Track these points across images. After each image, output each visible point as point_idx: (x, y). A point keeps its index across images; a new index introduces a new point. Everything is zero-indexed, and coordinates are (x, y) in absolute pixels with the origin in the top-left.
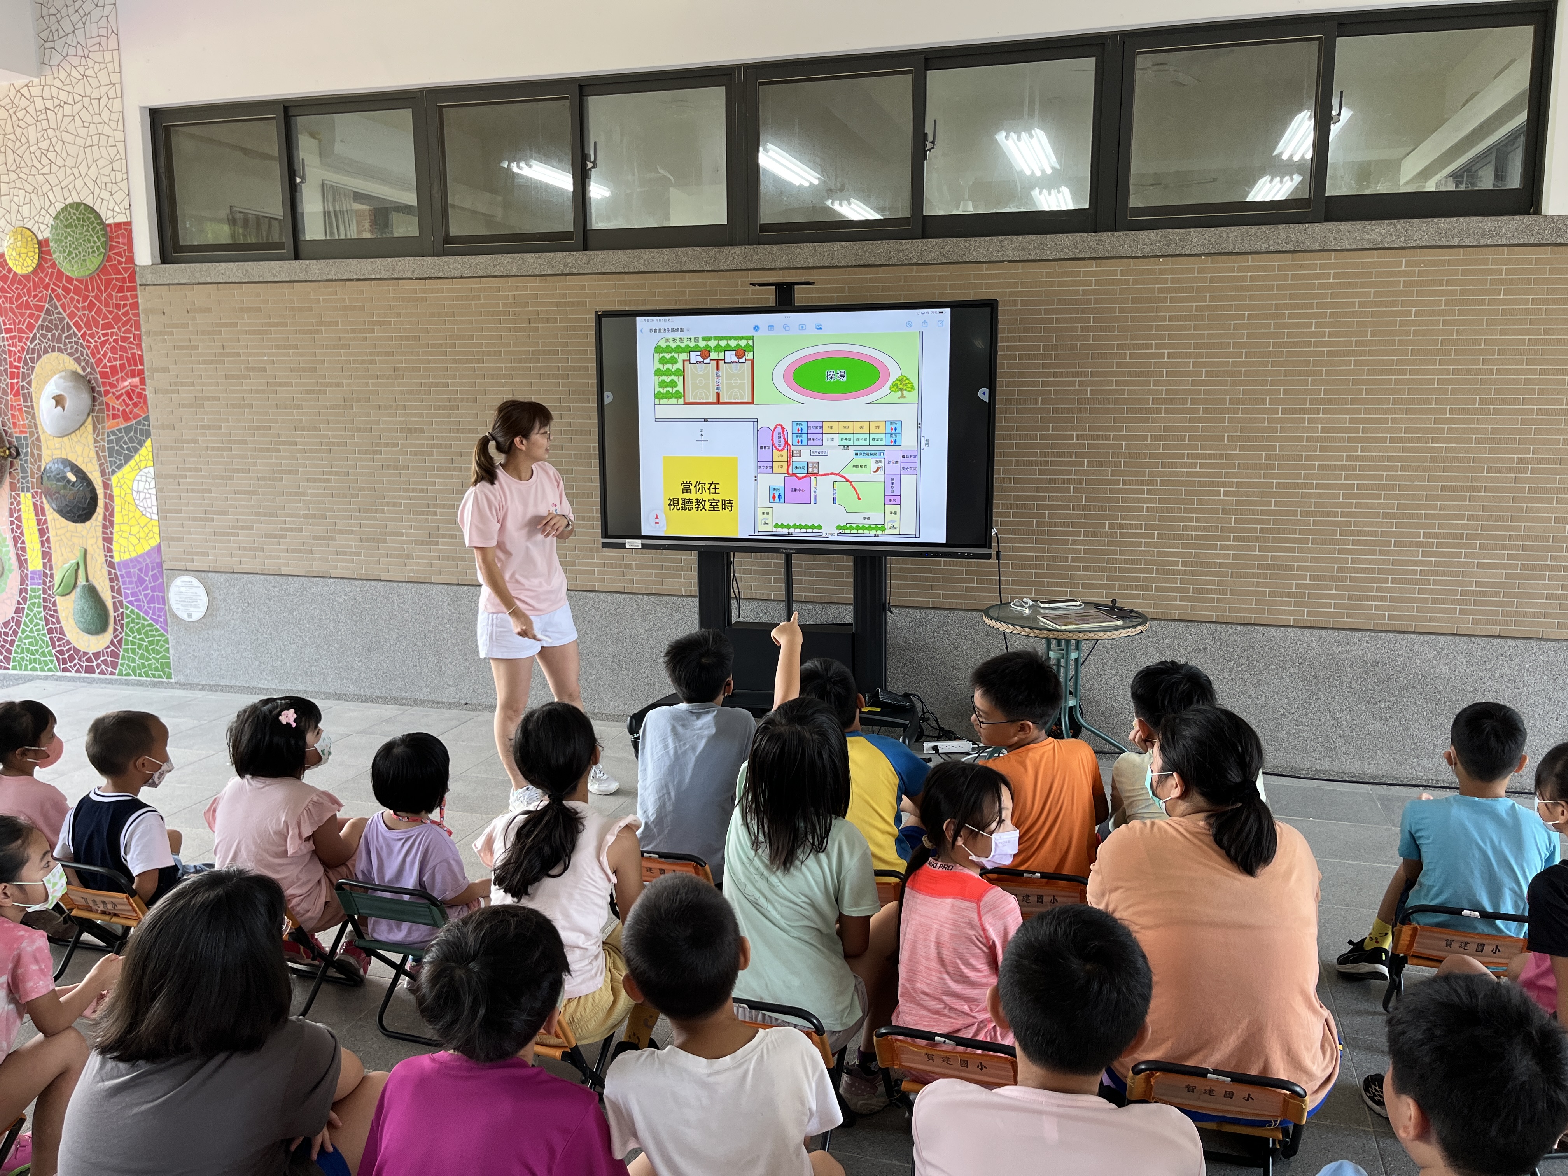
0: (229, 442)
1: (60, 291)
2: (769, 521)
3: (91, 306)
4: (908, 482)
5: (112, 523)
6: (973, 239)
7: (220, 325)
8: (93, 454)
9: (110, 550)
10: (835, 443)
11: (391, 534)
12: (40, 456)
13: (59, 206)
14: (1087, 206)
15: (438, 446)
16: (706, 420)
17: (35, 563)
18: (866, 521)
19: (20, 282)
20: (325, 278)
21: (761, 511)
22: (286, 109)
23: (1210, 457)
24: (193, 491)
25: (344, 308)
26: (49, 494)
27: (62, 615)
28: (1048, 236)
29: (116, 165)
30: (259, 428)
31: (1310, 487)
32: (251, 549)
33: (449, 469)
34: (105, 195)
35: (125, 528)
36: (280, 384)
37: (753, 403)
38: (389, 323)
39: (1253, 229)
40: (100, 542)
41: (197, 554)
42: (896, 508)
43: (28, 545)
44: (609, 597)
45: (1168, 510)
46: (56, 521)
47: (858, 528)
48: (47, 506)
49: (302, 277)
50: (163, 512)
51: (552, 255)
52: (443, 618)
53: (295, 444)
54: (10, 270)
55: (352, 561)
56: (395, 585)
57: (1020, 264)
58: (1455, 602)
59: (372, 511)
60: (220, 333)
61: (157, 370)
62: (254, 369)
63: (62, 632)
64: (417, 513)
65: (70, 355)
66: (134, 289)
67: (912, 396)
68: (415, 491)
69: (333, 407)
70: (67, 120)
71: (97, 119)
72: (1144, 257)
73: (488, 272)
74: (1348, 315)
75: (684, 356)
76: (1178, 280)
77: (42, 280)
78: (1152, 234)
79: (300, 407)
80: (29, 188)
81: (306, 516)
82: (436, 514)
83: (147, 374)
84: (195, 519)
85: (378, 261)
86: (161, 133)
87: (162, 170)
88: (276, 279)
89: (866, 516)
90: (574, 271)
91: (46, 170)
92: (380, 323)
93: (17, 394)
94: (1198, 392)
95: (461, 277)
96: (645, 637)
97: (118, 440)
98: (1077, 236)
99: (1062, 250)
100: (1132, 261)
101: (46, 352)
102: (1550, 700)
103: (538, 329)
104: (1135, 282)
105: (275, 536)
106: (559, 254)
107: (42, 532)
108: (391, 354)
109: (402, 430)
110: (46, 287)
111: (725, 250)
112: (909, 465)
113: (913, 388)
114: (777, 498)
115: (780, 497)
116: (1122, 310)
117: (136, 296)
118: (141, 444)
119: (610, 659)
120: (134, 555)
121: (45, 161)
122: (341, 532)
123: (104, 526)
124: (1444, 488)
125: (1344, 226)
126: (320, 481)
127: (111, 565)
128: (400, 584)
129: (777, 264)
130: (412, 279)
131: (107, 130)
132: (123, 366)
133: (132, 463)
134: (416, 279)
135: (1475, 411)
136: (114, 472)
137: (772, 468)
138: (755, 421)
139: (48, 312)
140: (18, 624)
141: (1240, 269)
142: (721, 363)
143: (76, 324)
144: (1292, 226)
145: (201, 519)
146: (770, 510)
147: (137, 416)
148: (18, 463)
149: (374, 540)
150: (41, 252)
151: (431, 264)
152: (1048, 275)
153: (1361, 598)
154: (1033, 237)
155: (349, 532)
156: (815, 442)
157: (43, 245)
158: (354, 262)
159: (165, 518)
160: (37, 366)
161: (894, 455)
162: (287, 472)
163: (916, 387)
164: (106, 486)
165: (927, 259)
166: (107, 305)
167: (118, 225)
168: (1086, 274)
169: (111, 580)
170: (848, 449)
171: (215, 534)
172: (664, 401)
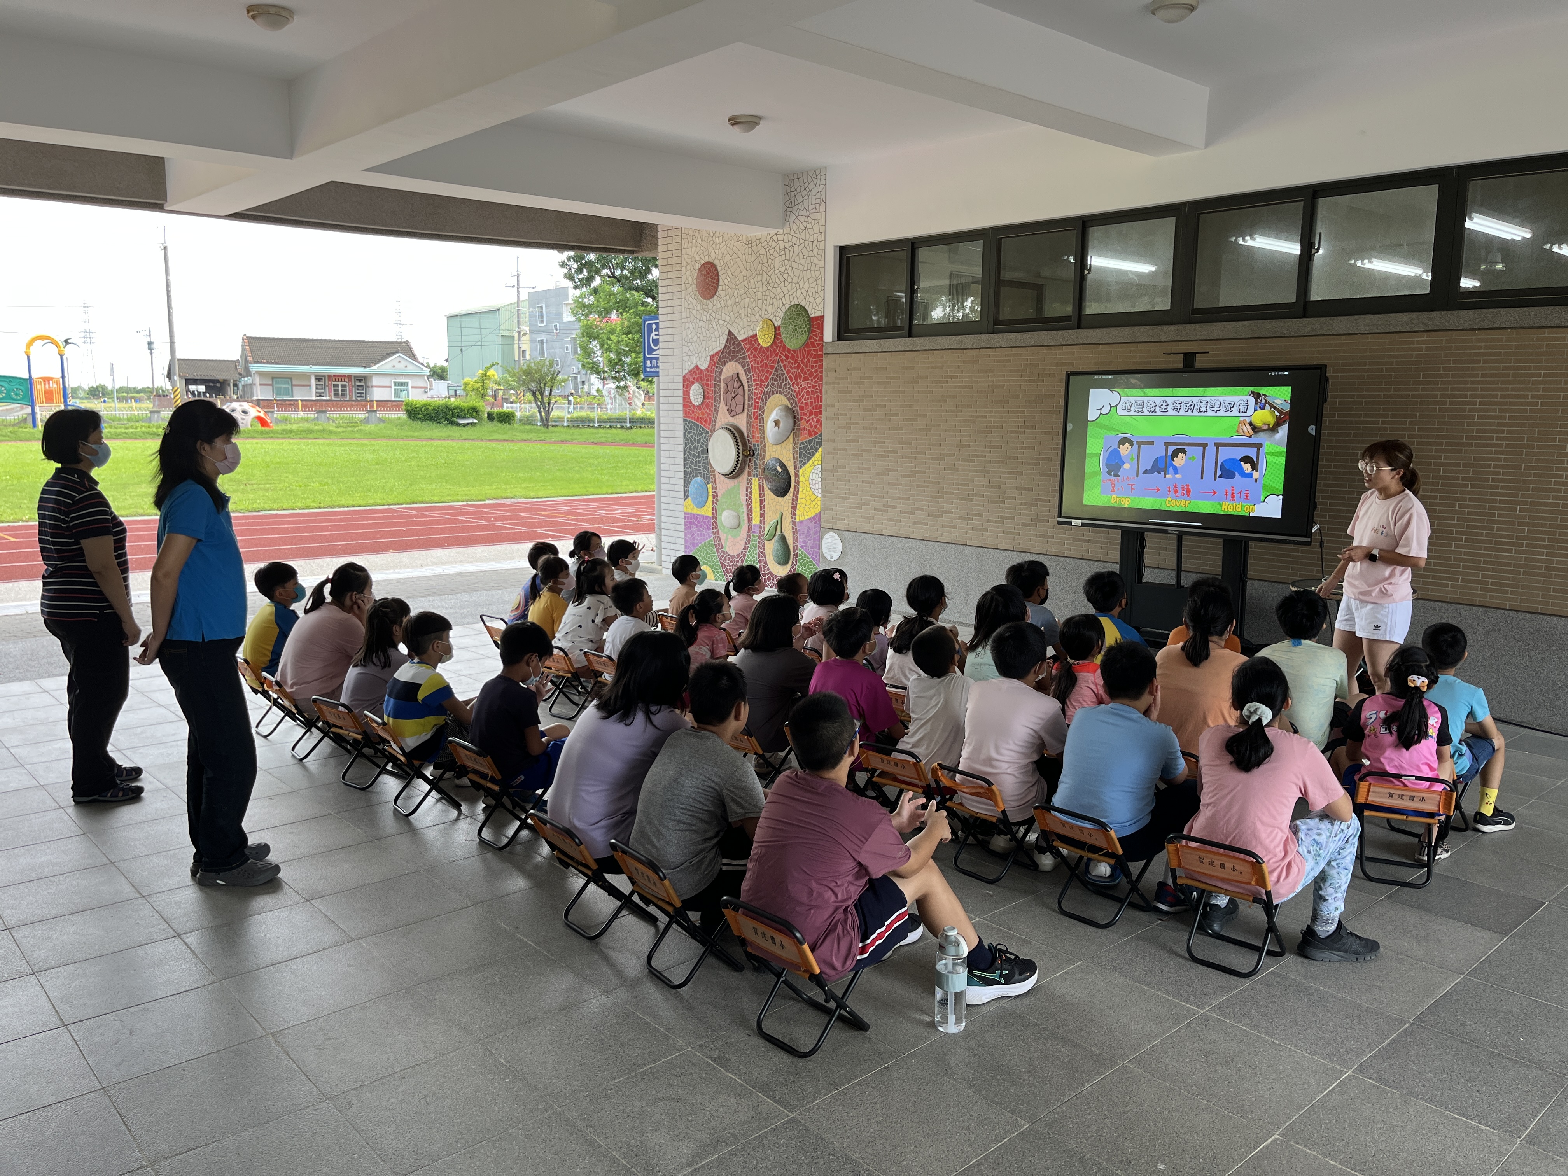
0: (862, 450)
1: (783, 357)
3: (799, 366)
5: (797, 498)
6: (1336, 318)
7: (865, 378)
8: (791, 456)
9: (794, 514)
11: (946, 512)
12: (764, 456)
13: (787, 306)
14: (1428, 292)
15: (978, 456)
17: (756, 520)
19: (763, 352)
20: (923, 348)
22: (913, 244)
23: (1509, 481)
24: (840, 480)
25: (932, 367)
26: (767, 479)
27: (767, 552)
28: (1391, 316)
29: (819, 282)
30: (878, 442)
32: (867, 518)
33: (982, 472)
34: (811, 299)
35: (804, 501)
36: (893, 415)
38: (956, 377)
39: (1549, 309)
40: (790, 509)
41: (839, 519)
43: (754, 509)
44: (1073, 561)
45: (1474, 520)
46: (769, 495)
48: (765, 486)
49: (910, 348)
50: (824, 492)
51: (1056, 332)
53: (897, 452)
54: (759, 344)
55: (922, 529)
59: (936, 497)
60: (864, 383)
61: (829, 406)
62: (879, 405)
63: (766, 563)
64: (962, 499)
65: (785, 396)
66: (821, 356)
68: (962, 485)
69: (920, 430)
70: (796, 254)
71: (811, 254)
72: (1464, 330)
73: (1018, 344)
76: (1491, 347)
77: (775, 350)
78: (1471, 312)
79: (902, 429)
80: (773, 296)
81: (900, 498)
82: (972, 500)
83: (823, 408)
84: (840, 498)
85: (954, 338)
86: (845, 261)
87: (843, 283)
88: (895, 349)
90: (1068, 342)
91: (782, 285)
92: (951, 377)
93: (756, 419)
94: (1503, 432)
95: (1001, 347)
97: (805, 447)
98: (1414, 315)
100: (1455, 333)
101: (773, 394)
103: (1043, 381)
104: (1457, 348)
105: (881, 510)
106: (1060, 332)
107: (762, 502)
108: (956, 396)
109: (958, 446)
110: (776, 355)
111: (1165, 328)
116: (1445, 369)
117: (822, 361)
118: (816, 450)
120: (806, 518)
121: (782, 279)
122: (918, 509)
123: (793, 500)
126: (909, 476)
127: (794, 523)
129: (1199, 337)
130: (972, 349)
131: (816, 261)
132: (811, 403)
133: (811, 462)
136: (801, 467)
139: (776, 370)
140: (744, 556)
141: (1537, 340)
143: (790, 377)
145: (843, 498)
147: (816, 433)
148: (753, 459)
149: (936, 516)
150: (776, 334)
151: (984, 338)
152: (1389, 344)
154: (1380, 316)
155: (922, 510)
157: (777, 329)
158: (940, 338)
159: (824, 496)
160: (768, 402)
162: (891, 470)
164: (797, 475)
165: (1302, 333)
166: (807, 366)
167: (817, 318)
168: (1419, 343)
169: (794, 533)
171: (849, 507)
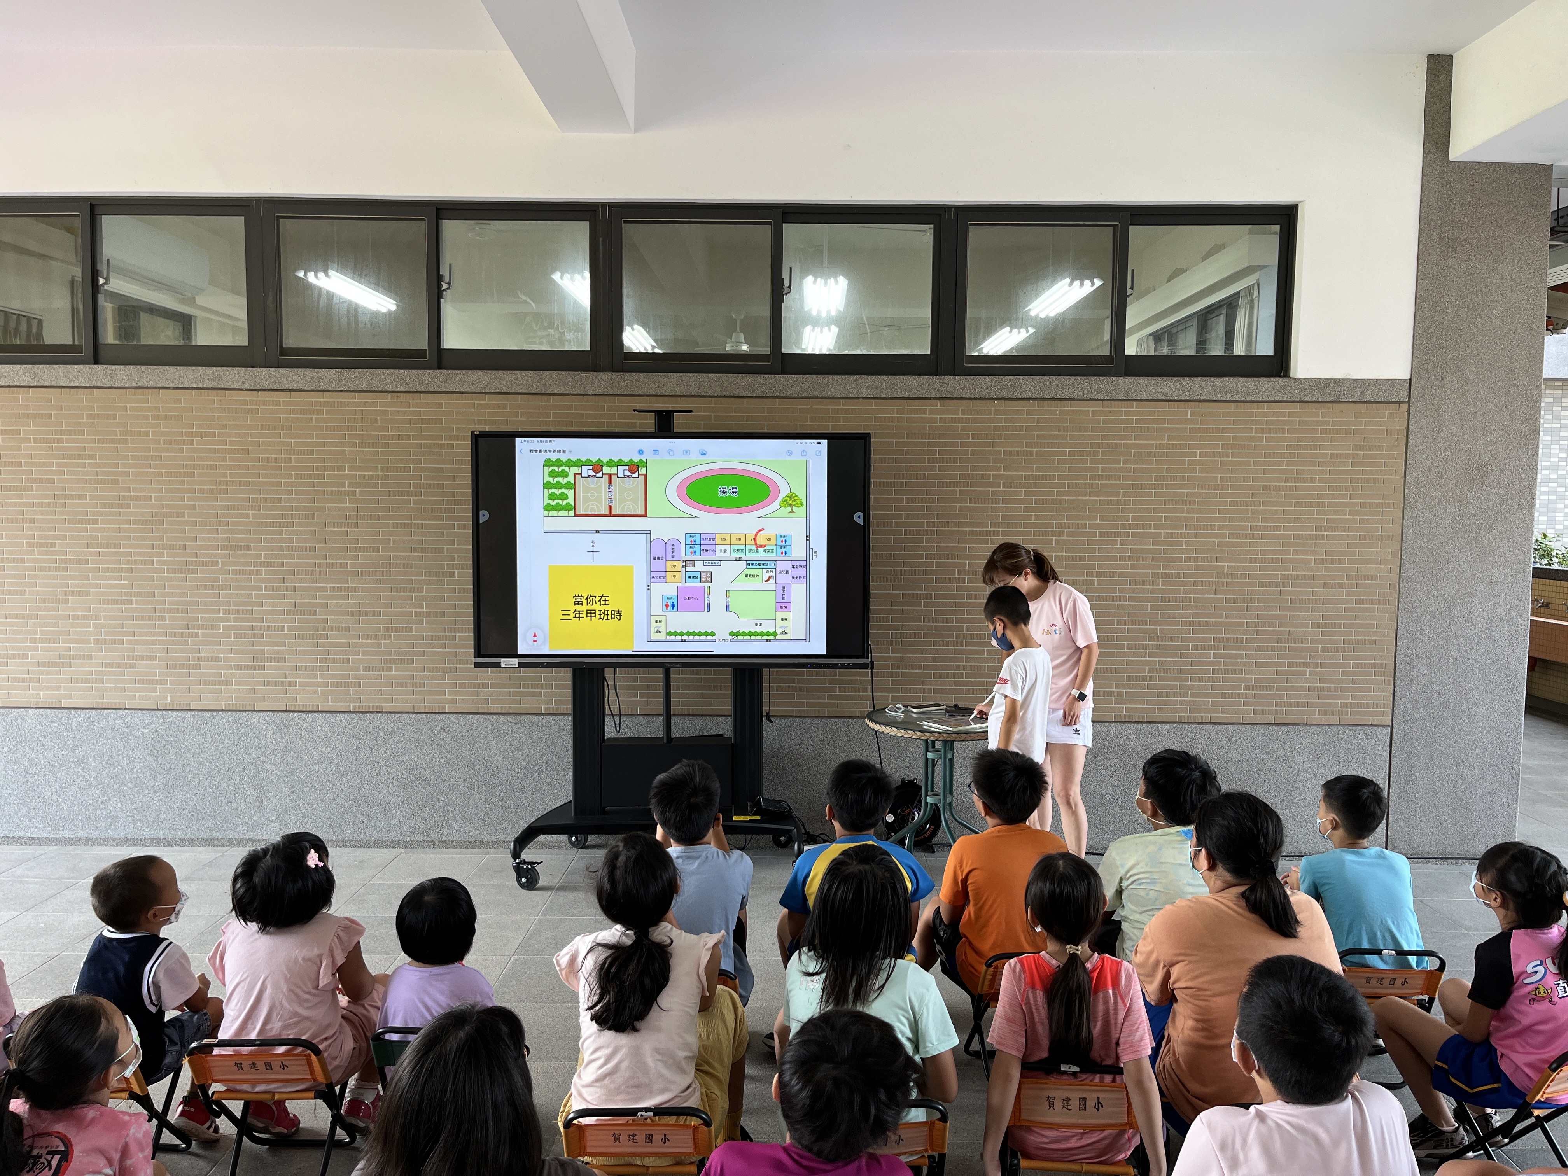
2: (662, 629)
4: (798, 589)
6: (831, 377)
10: (728, 554)
11: (205, 659)
14: (929, 352)
15: (266, 564)
16: (597, 532)
18: (758, 628)
20: (134, 384)
21: (654, 619)
22: (93, 207)
25: (157, 417)
28: (898, 377)
30: (39, 545)
31: (1123, 599)
32: (23, 680)
33: (278, 589)
36: (71, 497)
37: (646, 516)
38: (213, 435)
39: (1071, 380)
42: (786, 614)
44: (461, 719)
47: (750, 634)
49: (106, 382)
51: (403, 371)
52: (267, 747)
53: (87, 562)
55: (155, 690)
56: (209, 714)
57: (874, 401)
58: (1239, 696)
59: (182, 635)
62: (37, 480)
64: (237, 636)
67: (800, 511)
68: (236, 612)
69: (137, 522)
72: (981, 399)
73: (332, 386)
74: (1149, 454)
75: (575, 470)
76: (1012, 420)
78: (988, 379)
79: (94, 521)
81: (97, 642)
82: (261, 636)
85: (201, 370)
88: (72, 384)
89: (759, 622)
90: (430, 389)
92: (201, 435)
94: (1030, 518)
95: (301, 390)
96: (500, 758)
98: (923, 379)
99: (911, 390)
100: (971, 402)
102: (1315, 775)
103: (387, 446)
104: (974, 420)
105: (56, 665)
106: (414, 372)
108: (214, 467)
109: (223, 548)
111: (592, 375)
112: (799, 575)
113: (801, 504)
114: (670, 605)
115: (673, 605)
116: (963, 445)
119: (461, 783)
122: (141, 658)
124: (1227, 600)
125: (1143, 380)
126: (117, 602)
128: (215, 713)
129: (645, 391)
130: (242, 390)
134: (247, 390)
135: (1247, 536)
137: (665, 577)
138: (649, 533)
141: (1062, 413)
142: (613, 477)
144: (1102, 378)
146: (663, 619)
149: (183, 667)
151: (265, 375)
152: (899, 412)
153: (1168, 695)
154: (885, 377)
155: (150, 658)
156: (708, 553)
158: (170, 369)
161: (783, 566)
162: (73, 593)
163: (804, 503)
165: (789, 392)
168: (932, 412)
170: (740, 559)
172: (554, 513)
